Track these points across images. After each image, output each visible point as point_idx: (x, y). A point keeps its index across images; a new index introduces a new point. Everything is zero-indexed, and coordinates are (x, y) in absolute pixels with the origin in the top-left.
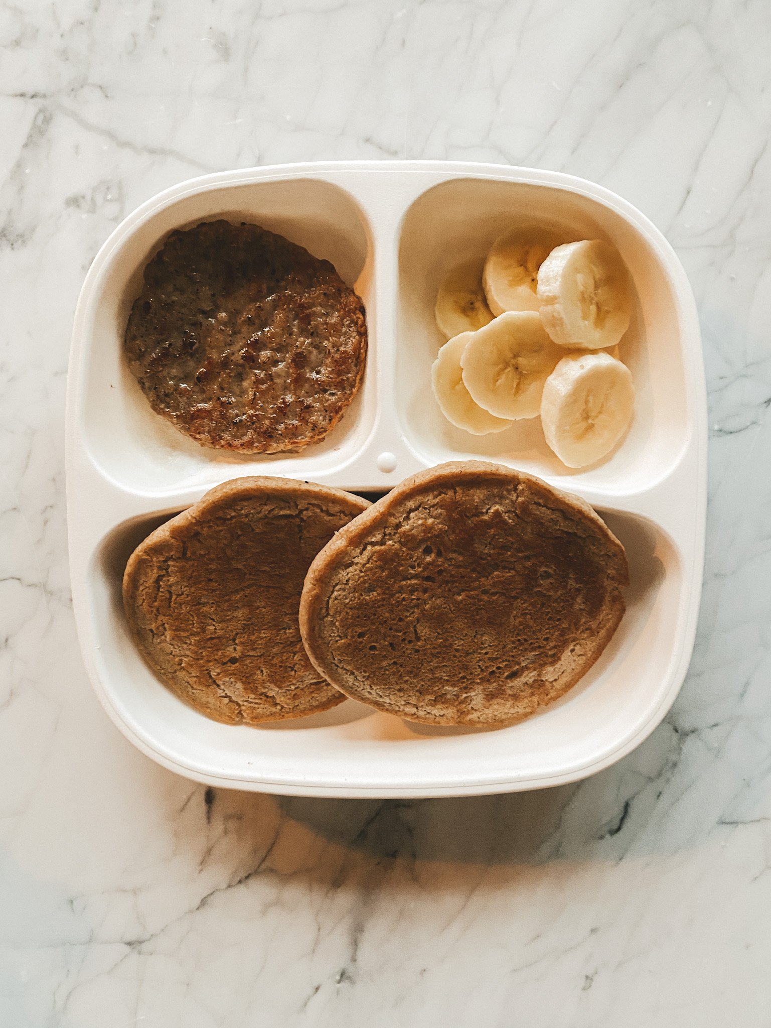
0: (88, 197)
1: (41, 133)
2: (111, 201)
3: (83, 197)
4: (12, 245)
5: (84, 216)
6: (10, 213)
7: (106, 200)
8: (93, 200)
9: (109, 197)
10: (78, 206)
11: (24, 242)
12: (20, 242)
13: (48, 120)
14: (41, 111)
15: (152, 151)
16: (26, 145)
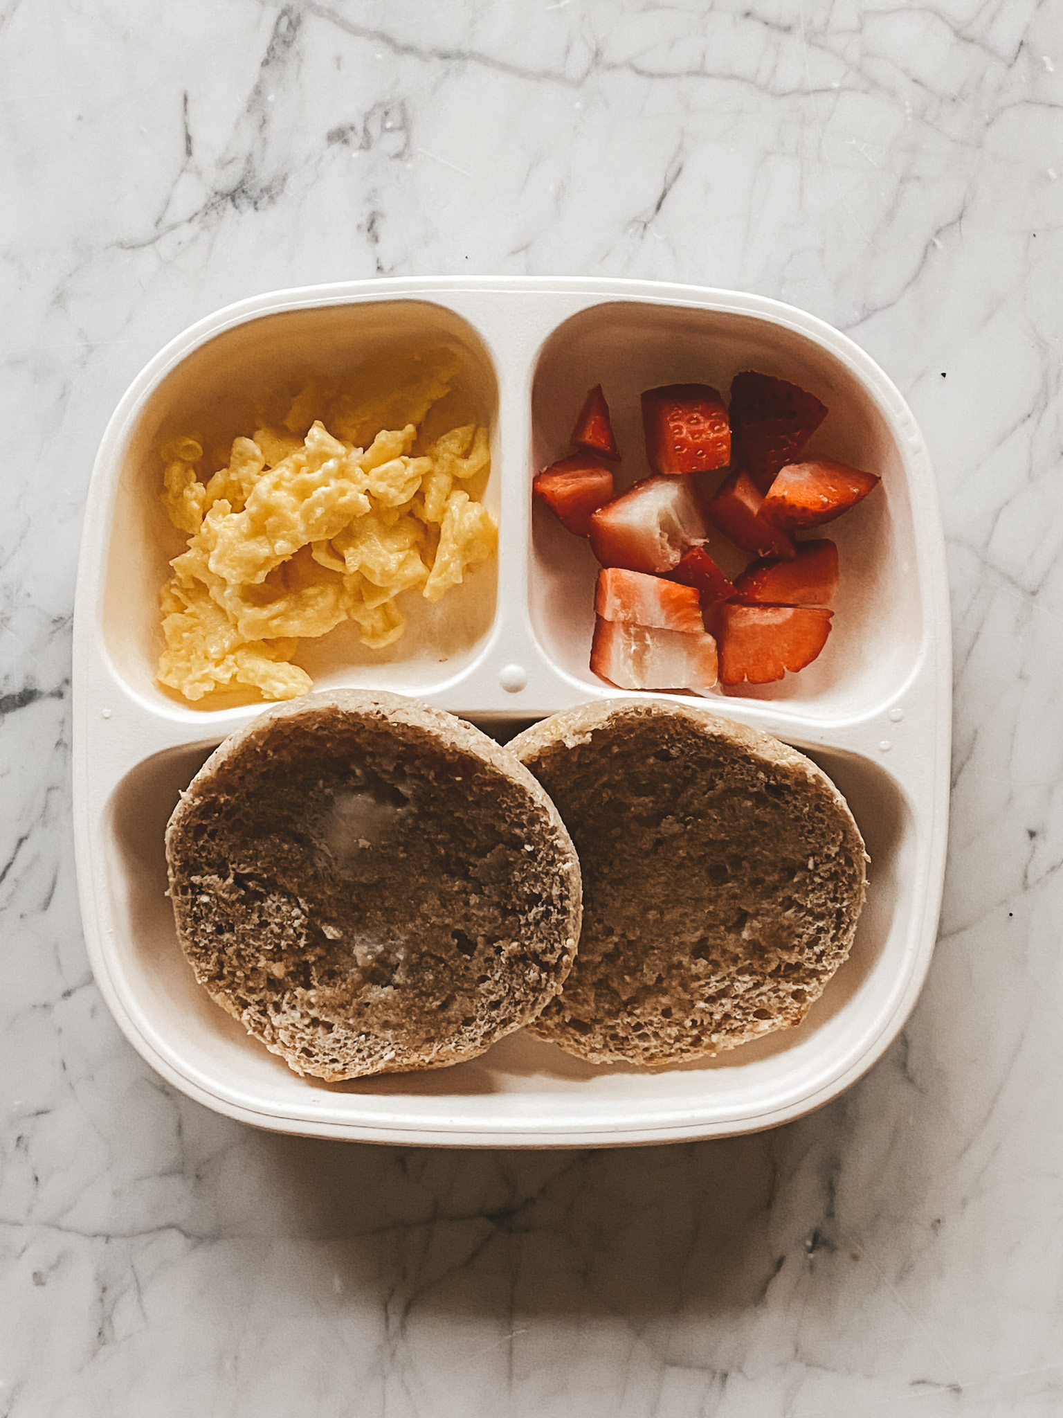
0: (359, 128)
1: (287, 43)
2: (391, 130)
3: (352, 128)
4: (256, 203)
5: (355, 155)
6: (249, 159)
7: (384, 130)
8: (365, 130)
9: (389, 125)
10: (346, 142)
11: (271, 198)
12: (266, 198)
13: (294, 25)
14: (285, 12)
15: (445, 56)
16: (266, 63)
